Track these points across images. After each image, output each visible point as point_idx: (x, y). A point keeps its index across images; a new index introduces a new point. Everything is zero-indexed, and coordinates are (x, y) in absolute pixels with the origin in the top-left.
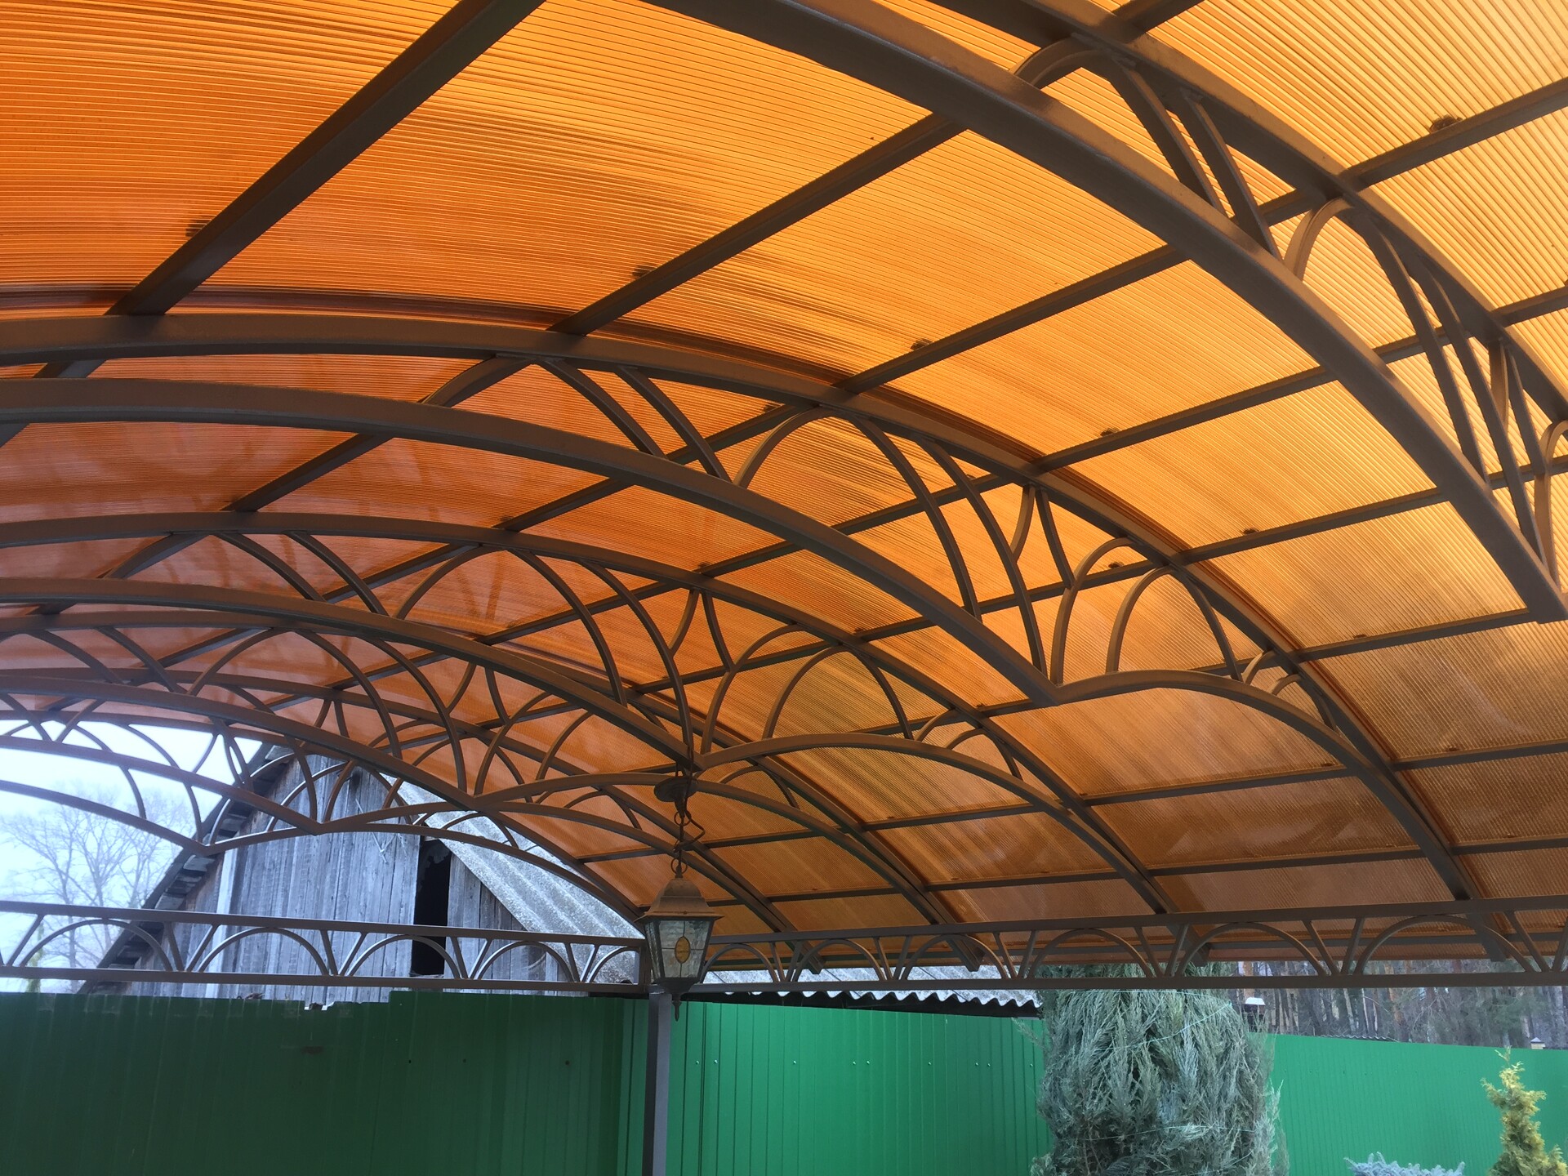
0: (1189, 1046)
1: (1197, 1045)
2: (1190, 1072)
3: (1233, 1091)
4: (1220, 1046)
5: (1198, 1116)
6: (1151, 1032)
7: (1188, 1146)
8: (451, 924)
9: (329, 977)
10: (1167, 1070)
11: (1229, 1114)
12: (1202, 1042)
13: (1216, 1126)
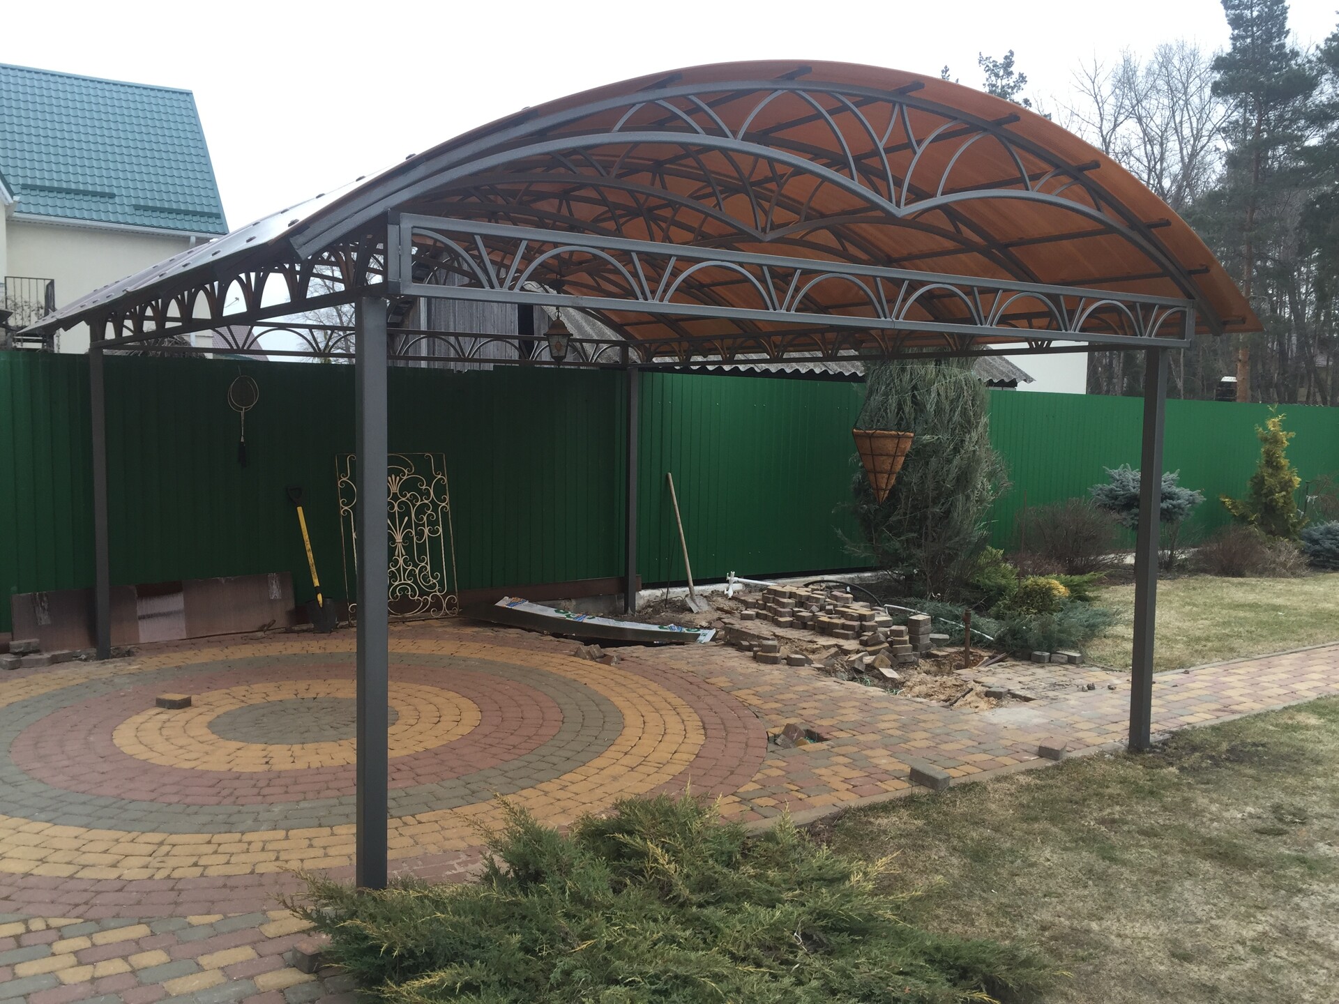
0: (933, 395)
1: (939, 394)
2: (931, 408)
3: (956, 417)
4: (952, 395)
5: (933, 430)
6: (915, 388)
7: (925, 446)
8: (536, 335)
9: (461, 359)
10: (919, 406)
11: (954, 430)
12: (942, 393)
13: (944, 437)
